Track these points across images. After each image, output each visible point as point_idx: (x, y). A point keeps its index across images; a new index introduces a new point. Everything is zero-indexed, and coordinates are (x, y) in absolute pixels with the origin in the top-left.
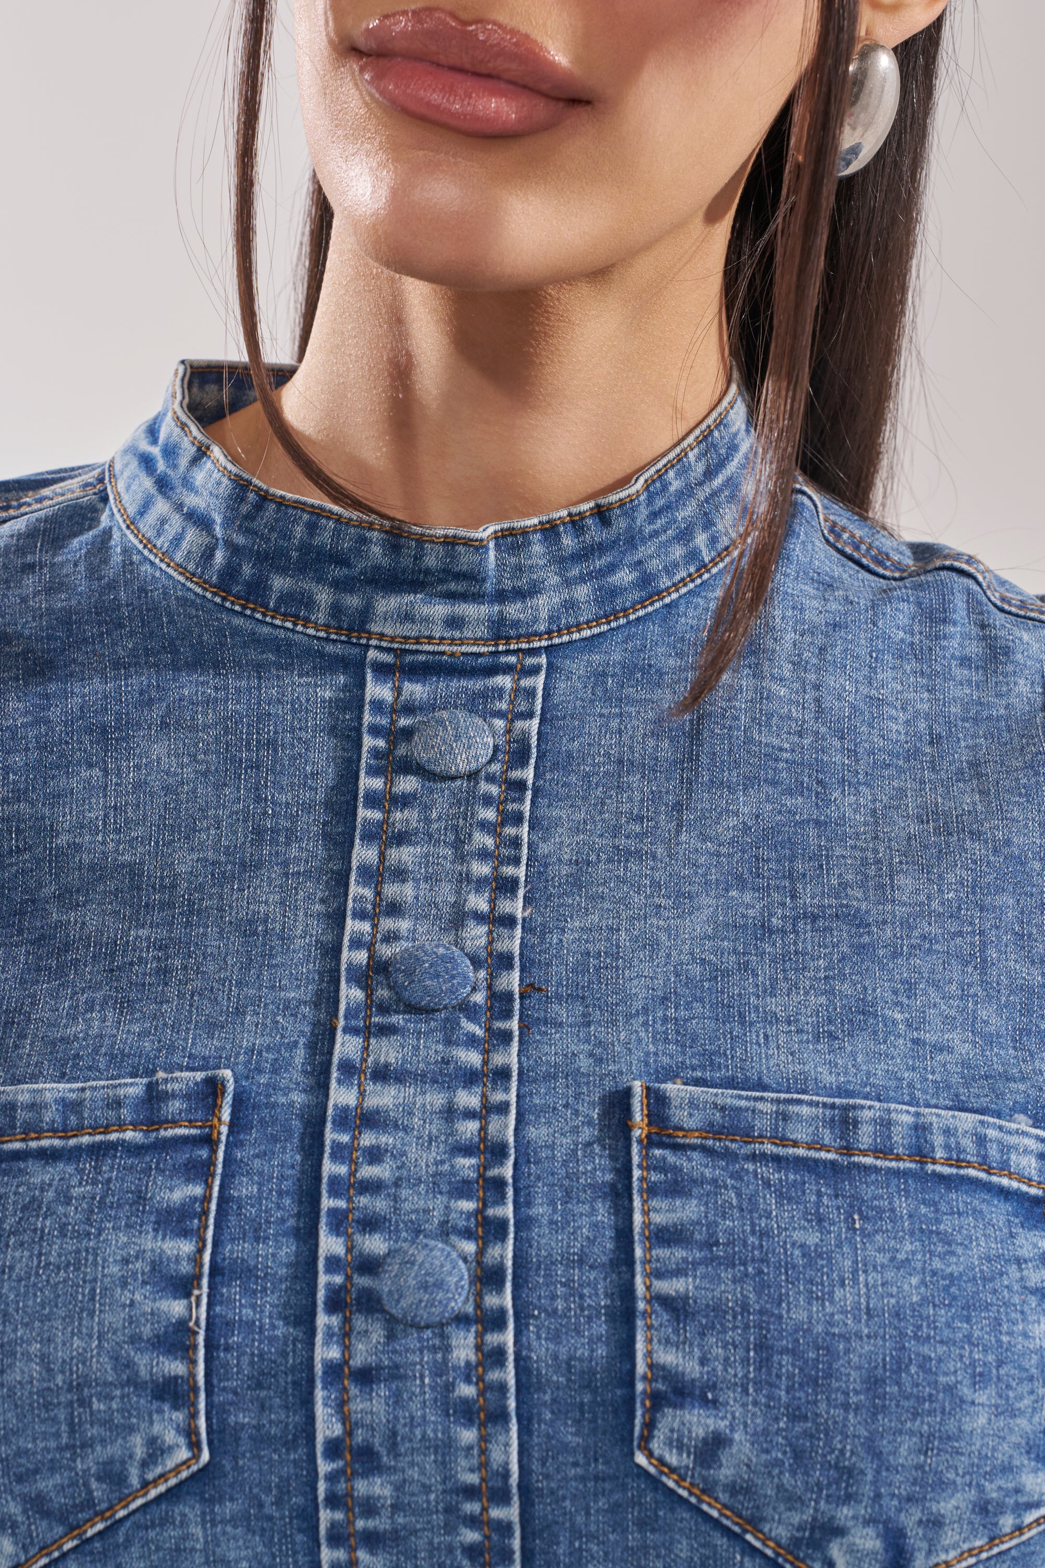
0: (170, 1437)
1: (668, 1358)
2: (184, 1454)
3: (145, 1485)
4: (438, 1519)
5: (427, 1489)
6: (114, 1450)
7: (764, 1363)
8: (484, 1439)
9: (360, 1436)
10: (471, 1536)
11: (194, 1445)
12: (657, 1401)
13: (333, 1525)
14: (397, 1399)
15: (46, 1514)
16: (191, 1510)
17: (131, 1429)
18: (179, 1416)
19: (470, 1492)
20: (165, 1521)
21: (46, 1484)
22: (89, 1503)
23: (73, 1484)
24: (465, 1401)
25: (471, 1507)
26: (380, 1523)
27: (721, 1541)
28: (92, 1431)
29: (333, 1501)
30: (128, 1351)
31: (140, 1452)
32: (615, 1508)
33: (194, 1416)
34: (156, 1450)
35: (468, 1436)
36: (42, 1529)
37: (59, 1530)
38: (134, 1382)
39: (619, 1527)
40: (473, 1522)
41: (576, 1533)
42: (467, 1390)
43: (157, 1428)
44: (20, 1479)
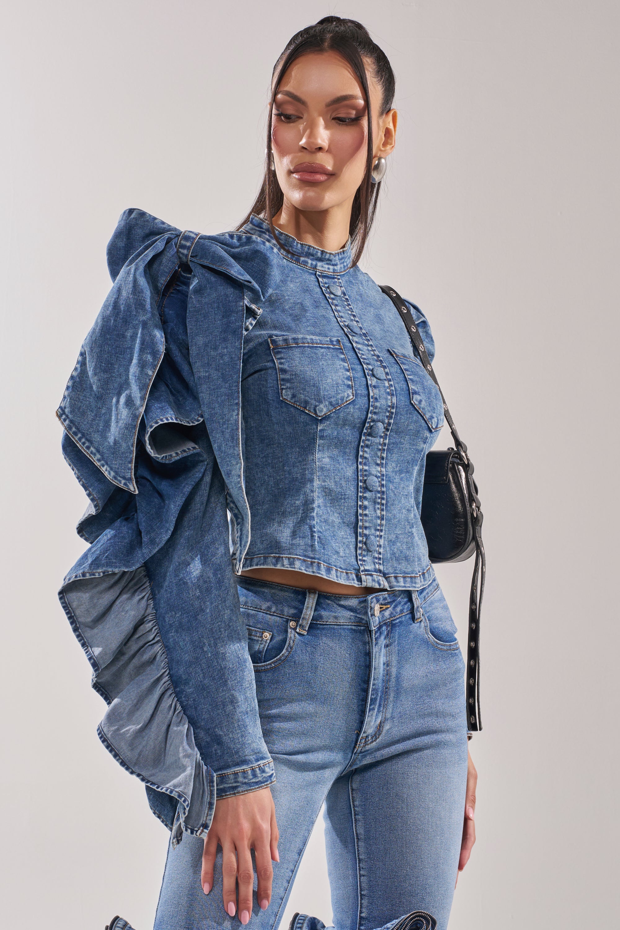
0: (350, 394)
1: (413, 387)
2: (352, 397)
3: (346, 401)
4: (384, 411)
5: (384, 405)
6: (342, 395)
7: (424, 390)
8: (391, 398)
9: (375, 396)
10: (388, 414)
11: (353, 396)
12: (413, 394)
13: (371, 410)
14: (379, 391)
15: (331, 405)
16: (351, 406)
17: (345, 392)
18: (351, 390)
19: (389, 406)
20: (348, 408)
21: (332, 400)
22: (338, 404)
23: (337, 400)
24: (388, 392)
25: (389, 409)
26: (376, 411)
27: (420, 417)
28: (340, 392)
29: (372, 406)
30: (343, 379)
31: (346, 396)
32: (407, 411)
33: (353, 391)
34: (348, 396)
35: (389, 397)
36: (331, 408)
37: (333, 408)
38: (344, 384)
39: (407, 414)
40: (389, 412)
41: (401, 415)
42: (388, 390)
43: (348, 392)
44: (329, 399)
